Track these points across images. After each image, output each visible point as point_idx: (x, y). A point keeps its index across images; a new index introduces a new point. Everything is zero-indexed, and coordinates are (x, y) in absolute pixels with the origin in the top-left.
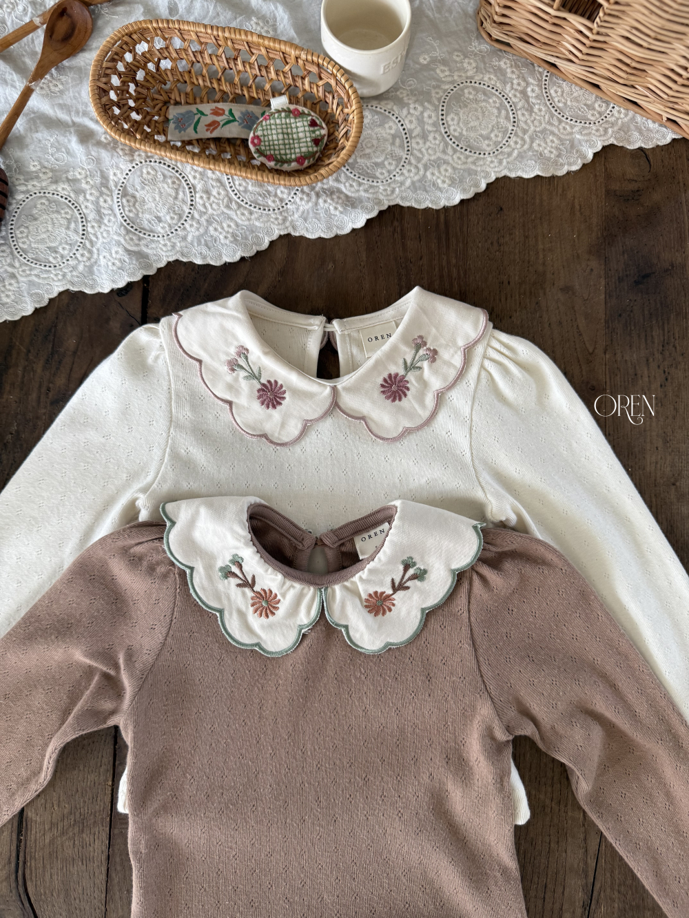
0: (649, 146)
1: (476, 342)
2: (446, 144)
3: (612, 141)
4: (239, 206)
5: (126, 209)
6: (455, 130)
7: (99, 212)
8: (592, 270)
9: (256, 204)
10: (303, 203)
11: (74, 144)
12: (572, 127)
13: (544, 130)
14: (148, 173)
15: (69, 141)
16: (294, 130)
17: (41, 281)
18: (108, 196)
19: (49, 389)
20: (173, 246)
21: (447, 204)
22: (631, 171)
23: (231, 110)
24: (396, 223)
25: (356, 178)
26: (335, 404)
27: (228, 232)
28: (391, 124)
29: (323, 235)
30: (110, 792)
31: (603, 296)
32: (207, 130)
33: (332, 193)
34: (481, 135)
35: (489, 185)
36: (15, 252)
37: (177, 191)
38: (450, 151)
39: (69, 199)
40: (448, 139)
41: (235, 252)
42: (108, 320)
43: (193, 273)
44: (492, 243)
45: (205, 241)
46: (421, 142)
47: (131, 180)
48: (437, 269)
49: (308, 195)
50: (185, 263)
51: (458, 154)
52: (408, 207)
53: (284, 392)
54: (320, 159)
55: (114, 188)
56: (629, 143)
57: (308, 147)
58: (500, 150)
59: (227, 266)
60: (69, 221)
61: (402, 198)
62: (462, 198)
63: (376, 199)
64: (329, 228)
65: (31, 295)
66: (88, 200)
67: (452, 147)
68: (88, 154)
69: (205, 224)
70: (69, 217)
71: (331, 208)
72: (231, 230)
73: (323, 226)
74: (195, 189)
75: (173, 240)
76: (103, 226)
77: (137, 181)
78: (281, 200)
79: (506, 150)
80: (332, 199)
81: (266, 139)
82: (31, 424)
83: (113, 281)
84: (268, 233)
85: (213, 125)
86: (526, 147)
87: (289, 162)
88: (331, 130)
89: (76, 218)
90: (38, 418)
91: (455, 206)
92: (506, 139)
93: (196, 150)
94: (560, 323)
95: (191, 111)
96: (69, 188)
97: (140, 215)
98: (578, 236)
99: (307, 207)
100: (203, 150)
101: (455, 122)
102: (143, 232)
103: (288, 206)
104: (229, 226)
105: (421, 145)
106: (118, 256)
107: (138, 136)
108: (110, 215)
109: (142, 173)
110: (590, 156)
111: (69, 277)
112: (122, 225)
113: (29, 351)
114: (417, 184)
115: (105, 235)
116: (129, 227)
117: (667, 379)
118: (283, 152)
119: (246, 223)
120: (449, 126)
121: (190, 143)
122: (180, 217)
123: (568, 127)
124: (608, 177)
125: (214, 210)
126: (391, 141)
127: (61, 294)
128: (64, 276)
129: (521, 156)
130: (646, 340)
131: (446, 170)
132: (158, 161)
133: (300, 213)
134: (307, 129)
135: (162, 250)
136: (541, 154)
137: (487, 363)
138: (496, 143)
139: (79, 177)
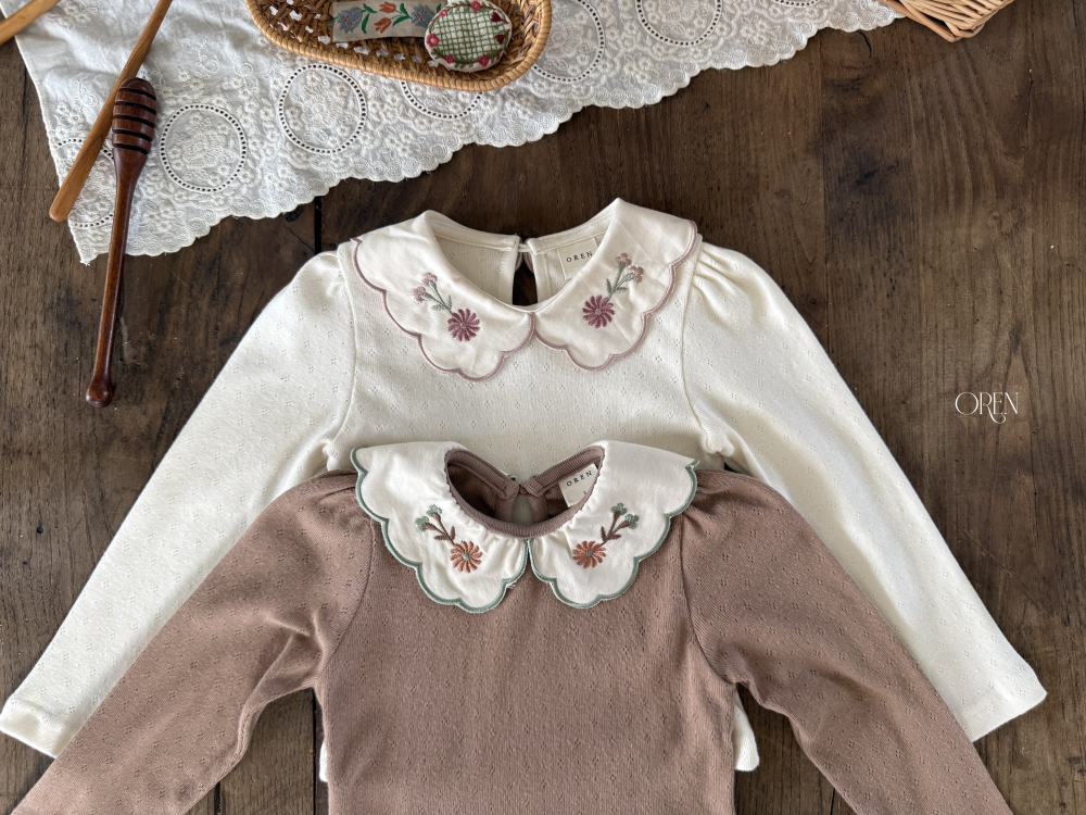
0: (869, 27)
1: (685, 258)
2: (645, 34)
3: (828, 24)
4: (417, 114)
5: (291, 122)
6: (653, 18)
7: (260, 126)
8: (809, 170)
9: (436, 111)
10: (488, 107)
11: (227, 48)
12: (783, 9)
13: (753, 13)
14: (313, 80)
15: (222, 46)
16: (475, 26)
17: (200, 207)
18: (269, 107)
19: (217, 328)
20: (346, 162)
21: (648, 103)
22: (850, 57)
23: (402, 5)
24: (592, 127)
25: (545, 77)
26: (534, 333)
27: (406, 144)
28: (582, 13)
29: (511, 144)
30: (312, 760)
31: (823, 199)
32: (377, 29)
33: (519, 95)
34: (683, 23)
35: (692, 78)
36: (169, 176)
37: (346, 98)
38: (648, 42)
39: (225, 112)
40: (646, 28)
41: (415, 166)
42: (277, 249)
43: (370, 192)
44: (698, 145)
45: (381, 155)
46: (616, 32)
47: (294, 88)
48: (639, 177)
49: (493, 98)
50: (360, 181)
51: (658, 45)
52: (605, 108)
53: (478, 322)
54: (505, 58)
55: (275, 98)
56: (847, 25)
57: (490, 44)
58: (704, 39)
59: (407, 182)
60: (227, 138)
61: (598, 98)
62: (664, 95)
63: (568, 99)
64: (518, 135)
65: (191, 224)
66: (247, 113)
67: (651, 37)
68: (244, 60)
69: (380, 135)
70: (226, 133)
71: (520, 112)
72: (409, 142)
73: (511, 133)
74: (366, 96)
75: (345, 155)
76: (265, 142)
77: (301, 89)
78: (463, 105)
79: (711, 38)
80: (520, 102)
81: (444, 37)
82: (200, 367)
83: (282, 205)
84: (450, 143)
85: (384, 23)
86: (733, 34)
87: (471, 62)
88: (516, 24)
89: (235, 134)
90: (206, 360)
91: (656, 105)
92: (711, 25)
93: (366, 52)
94: (776, 230)
95: (358, 8)
96: (224, 101)
97: (307, 128)
98: (793, 133)
99: (492, 112)
100: (373, 52)
101: (653, 9)
102: (311, 147)
103: (472, 112)
104: (407, 137)
105: (616, 36)
106: (285, 176)
107: (300, 39)
108: (273, 129)
109: (306, 80)
110: (804, 42)
111: (231, 201)
112: (287, 140)
113: (192, 287)
114: (614, 81)
115: (268, 152)
116: (295, 143)
117: (894, 289)
118: (463, 51)
119: (426, 133)
120: (646, 13)
121: (358, 44)
122: (352, 130)
123: (779, 10)
124: (825, 64)
125: (389, 119)
126: (582, 32)
127: (223, 221)
128: (226, 200)
129: (727, 45)
130: (870, 246)
131: (645, 64)
132: (323, 66)
133: (485, 119)
134: (489, 24)
135: (333, 166)
136: (750, 42)
137: (698, 281)
138: (700, 31)
139: (235, 87)
